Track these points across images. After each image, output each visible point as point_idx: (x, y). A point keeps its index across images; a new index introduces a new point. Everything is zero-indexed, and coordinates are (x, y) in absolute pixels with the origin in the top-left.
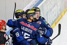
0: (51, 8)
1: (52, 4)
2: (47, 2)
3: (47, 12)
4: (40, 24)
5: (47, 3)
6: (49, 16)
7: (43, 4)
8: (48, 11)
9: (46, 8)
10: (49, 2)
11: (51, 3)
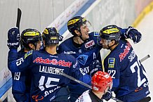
0: (107, 18)
1: (109, 11)
2: (100, 6)
5: (100, 10)
7: (92, 10)
9: (98, 19)
10: (103, 7)
11: (108, 8)
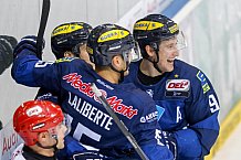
3: (226, 33)
4: (186, 88)
6: (235, 49)
8: (227, 28)
